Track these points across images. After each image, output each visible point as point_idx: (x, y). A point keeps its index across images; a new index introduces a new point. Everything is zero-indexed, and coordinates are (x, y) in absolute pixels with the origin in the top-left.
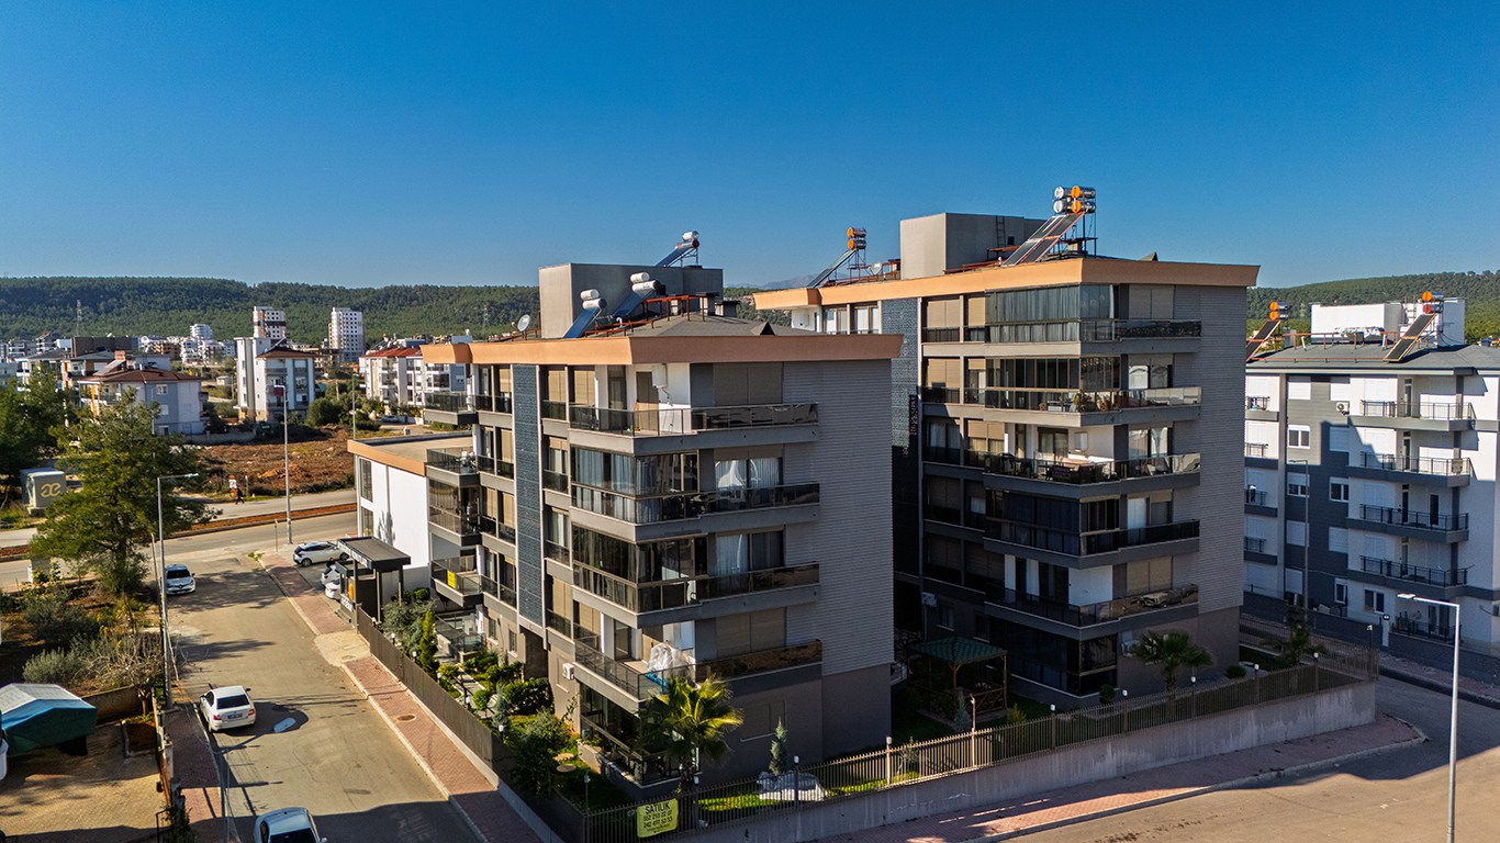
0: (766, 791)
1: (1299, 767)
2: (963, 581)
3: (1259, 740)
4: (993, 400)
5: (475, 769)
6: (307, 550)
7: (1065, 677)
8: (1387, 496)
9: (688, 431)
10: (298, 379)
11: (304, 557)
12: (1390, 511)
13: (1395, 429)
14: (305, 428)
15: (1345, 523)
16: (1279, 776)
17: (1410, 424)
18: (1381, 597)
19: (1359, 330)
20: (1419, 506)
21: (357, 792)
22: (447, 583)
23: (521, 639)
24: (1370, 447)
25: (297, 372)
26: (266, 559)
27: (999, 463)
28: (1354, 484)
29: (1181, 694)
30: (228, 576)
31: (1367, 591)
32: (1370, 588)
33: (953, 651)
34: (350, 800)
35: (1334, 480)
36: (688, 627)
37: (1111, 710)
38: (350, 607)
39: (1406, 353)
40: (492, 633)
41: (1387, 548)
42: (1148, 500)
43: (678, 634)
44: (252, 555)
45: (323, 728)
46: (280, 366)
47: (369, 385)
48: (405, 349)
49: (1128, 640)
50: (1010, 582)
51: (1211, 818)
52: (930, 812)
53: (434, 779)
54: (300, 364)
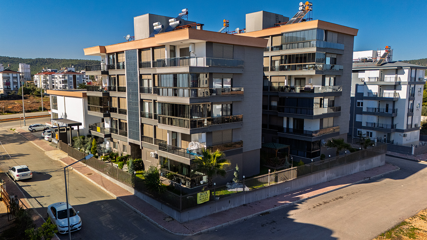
0: (229, 189)
1: (374, 177)
2: (268, 127)
4: (282, 68)
5: (122, 188)
6: (34, 126)
7: (306, 153)
8: (374, 104)
9: (205, 66)
10: (14, 80)
11: (33, 129)
12: (376, 108)
13: (378, 85)
14: (18, 95)
15: (361, 112)
16: (369, 179)
17: (382, 83)
18: (371, 133)
19: (366, 58)
20: (383, 107)
21: (81, 197)
22: (96, 131)
23: (129, 148)
24: (371, 90)
26: (17, 130)
27: (282, 89)
28: (365, 102)
29: (340, 157)
30: (4, 135)
31: (367, 132)
32: (368, 131)
33: (274, 146)
34: (79, 200)
35: (358, 101)
36: (204, 135)
37: (323, 162)
38: (56, 142)
39: (382, 63)
40: (114, 147)
41: (374, 119)
42: (329, 99)
43: (200, 138)
44: (11, 129)
45: (59, 179)
46: (8, 76)
47: (38, 84)
48: (50, 72)
49: (324, 142)
50: (285, 126)
51: (359, 191)
52: (280, 193)
53: (108, 192)
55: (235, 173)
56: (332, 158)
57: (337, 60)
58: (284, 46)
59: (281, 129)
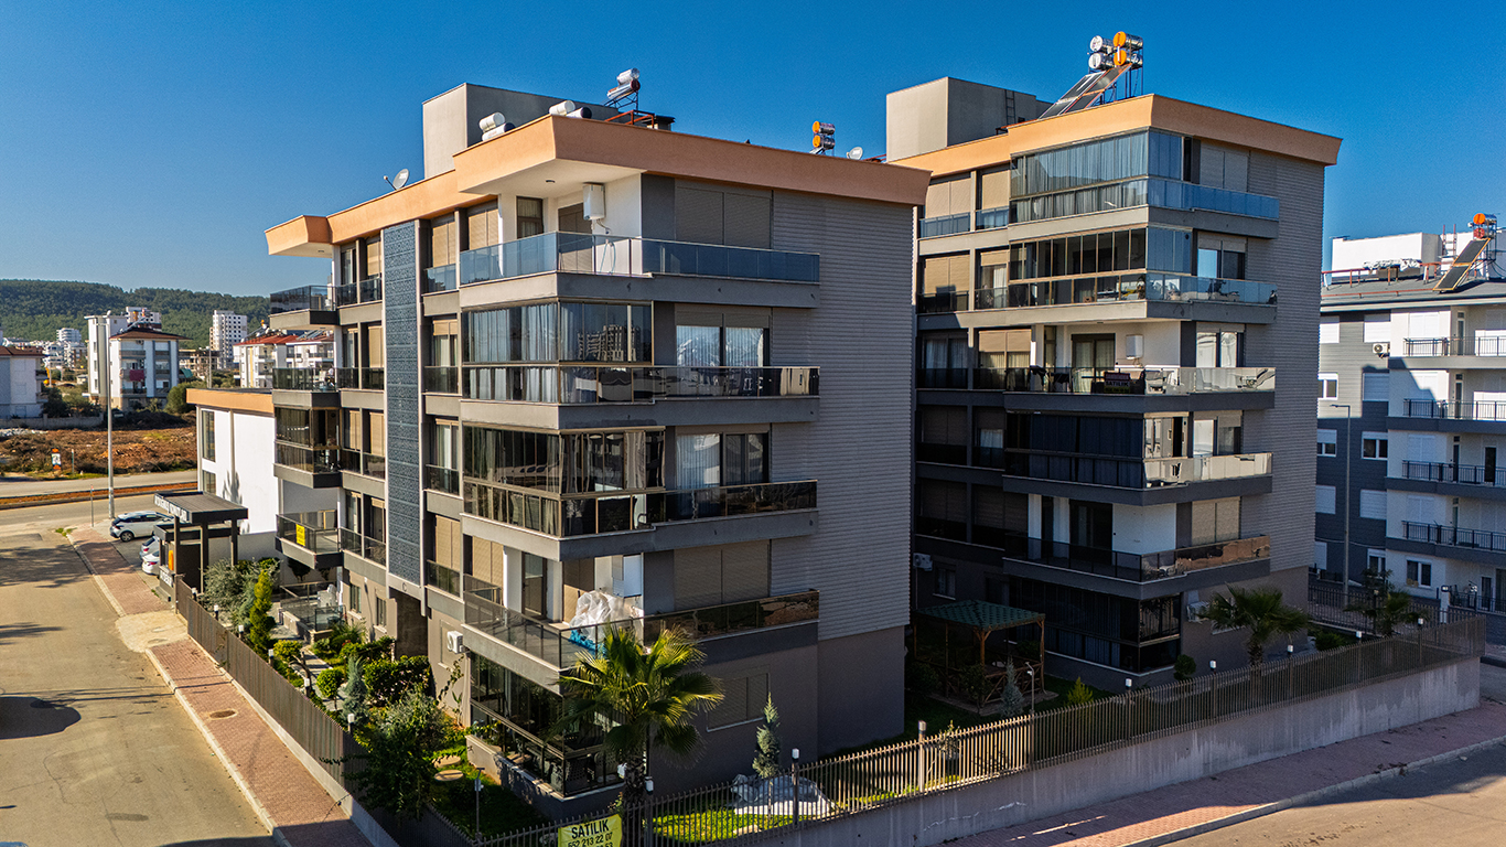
0: (743, 804)
1: (1422, 762)
2: (969, 535)
3: (1361, 728)
4: (1018, 297)
5: (313, 781)
6: (128, 520)
7: (1116, 649)
8: (1436, 448)
9: (638, 271)
10: (157, 363)
11: (123, 529)
12: (1441, 467)
13: (1448, 370)
14: (163, 414)
15: (1382, 483)
16: (1401, 772)
17: (1465, 363)
18: (1427, 568)
19: (1394, 263)
20: (1473, 459)
21: (128, 817)
22: (295, 542)
23: (392, 606)
25: (158, 355)
26: (76, 535)
27: (1022, 379)
28: (1393, 438)
29: (1268, 668)
30: (22, 552)
31: (1409, 562)
32: (1414, 558)
33: (977, 615)
34: (113, 829)
35: (1367, 435)
36: (634, 565)
37: (1188, 689)
38: (169, 581)
39: (1462, 281)
40: (354, 605)
41: (1436, 510)
42: (1216, 422)
43: (619, 575)
44: (60, 531)
45: (97, 730)
46: (139, 348)
47: (244, 375)
48: (285, 336)
49: (1196, 602)
50: (1035, 530)
51: (1347, 830)
52: (976, 828)
53: (249, 796)
54: (162, 346)
55: (762, 735)
56: (1226, 674)
57: (1249, 263)
58: (1022, 208)
59: (1019, 542)
